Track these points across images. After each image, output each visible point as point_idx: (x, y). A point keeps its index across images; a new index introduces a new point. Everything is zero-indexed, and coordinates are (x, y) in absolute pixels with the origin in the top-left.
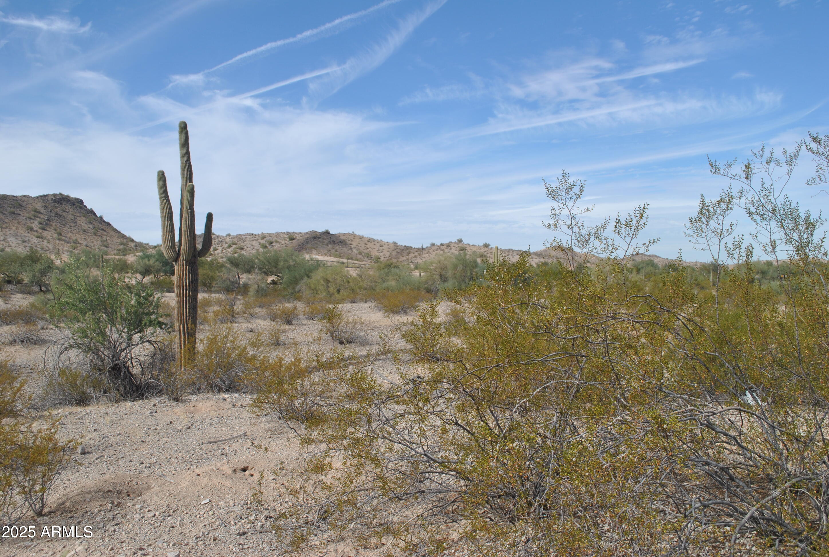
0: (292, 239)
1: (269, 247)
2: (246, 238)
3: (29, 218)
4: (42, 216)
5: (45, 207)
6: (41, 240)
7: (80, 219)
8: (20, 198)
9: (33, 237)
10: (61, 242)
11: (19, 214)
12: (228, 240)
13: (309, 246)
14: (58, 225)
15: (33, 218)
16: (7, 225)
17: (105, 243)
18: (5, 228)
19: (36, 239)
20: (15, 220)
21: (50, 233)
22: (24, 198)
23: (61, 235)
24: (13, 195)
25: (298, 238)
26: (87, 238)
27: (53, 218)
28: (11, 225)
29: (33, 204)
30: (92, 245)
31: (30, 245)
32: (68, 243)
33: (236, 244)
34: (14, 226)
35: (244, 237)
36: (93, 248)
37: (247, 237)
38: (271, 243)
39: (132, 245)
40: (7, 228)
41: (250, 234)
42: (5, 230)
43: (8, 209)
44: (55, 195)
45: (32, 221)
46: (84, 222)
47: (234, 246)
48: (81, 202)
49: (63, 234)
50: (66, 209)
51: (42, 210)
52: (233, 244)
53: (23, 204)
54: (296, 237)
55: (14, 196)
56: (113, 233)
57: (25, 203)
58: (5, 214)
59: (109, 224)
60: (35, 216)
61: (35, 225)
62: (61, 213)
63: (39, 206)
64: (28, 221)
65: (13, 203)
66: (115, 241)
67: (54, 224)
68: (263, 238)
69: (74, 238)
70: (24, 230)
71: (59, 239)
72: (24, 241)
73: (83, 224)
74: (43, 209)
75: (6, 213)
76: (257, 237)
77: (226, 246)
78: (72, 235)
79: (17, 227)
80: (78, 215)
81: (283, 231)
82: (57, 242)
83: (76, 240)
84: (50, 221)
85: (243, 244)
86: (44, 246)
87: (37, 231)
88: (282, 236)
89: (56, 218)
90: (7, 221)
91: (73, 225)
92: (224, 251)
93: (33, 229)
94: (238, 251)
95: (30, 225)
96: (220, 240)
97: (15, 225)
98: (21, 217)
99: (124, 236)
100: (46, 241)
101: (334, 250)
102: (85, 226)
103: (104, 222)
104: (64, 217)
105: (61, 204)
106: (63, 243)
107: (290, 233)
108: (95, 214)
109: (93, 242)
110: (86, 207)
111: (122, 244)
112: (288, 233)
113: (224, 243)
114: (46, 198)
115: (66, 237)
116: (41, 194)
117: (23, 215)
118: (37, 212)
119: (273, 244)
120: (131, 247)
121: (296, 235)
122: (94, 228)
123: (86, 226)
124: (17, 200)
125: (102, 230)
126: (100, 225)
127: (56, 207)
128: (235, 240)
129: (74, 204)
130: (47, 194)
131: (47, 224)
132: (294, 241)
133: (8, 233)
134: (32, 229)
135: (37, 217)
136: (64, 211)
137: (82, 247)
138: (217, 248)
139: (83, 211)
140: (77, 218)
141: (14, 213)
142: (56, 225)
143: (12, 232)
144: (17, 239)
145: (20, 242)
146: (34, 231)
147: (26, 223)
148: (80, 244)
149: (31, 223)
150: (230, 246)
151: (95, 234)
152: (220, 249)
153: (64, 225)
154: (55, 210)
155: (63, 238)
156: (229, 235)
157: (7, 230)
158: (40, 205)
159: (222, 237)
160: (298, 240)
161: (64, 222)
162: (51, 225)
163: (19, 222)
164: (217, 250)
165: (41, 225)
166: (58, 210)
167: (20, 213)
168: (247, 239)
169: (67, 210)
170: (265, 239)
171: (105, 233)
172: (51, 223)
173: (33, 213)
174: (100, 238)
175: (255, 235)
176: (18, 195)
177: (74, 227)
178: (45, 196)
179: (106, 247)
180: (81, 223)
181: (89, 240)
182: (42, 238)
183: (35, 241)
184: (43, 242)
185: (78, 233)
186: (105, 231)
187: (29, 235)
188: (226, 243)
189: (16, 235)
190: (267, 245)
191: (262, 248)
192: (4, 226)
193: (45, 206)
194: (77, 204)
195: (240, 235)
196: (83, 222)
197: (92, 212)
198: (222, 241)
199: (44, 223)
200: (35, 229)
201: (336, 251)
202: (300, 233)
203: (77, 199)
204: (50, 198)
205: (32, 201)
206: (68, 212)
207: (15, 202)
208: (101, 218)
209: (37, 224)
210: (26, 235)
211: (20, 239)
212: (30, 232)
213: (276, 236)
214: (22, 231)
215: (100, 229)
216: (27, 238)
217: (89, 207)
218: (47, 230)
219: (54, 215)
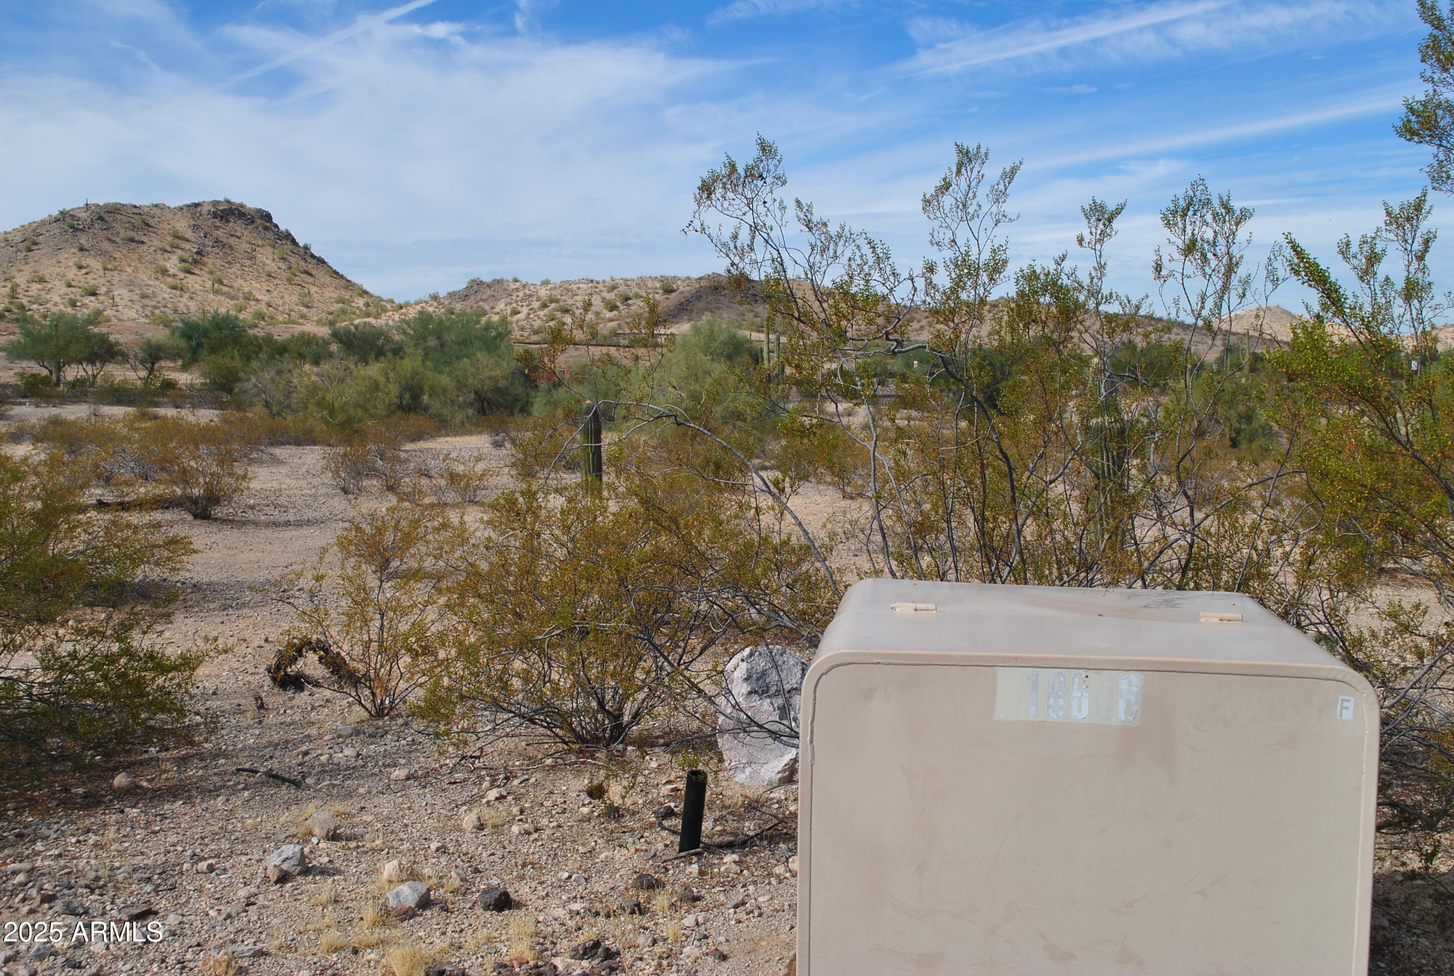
0: (668, 291)
1: (621, 307)
2: (579, 288)
3: (160, 249)
4: (187, 246)
5: (195, 228)
6: (178, 292)
7: (262, 251)
8: (146, 210)
9: (164, 287)
10: (219, 297)
11: (143, 242)
12: (543, 292)
13: (701, 305)
14: (219, 262)
15: (169, 249)
16: (116, 264)
17: (307, 299)
18: (111, 270)
19: (169, 290)
20: (134, 253)
21: (199, 279)
22: (155, 210)
23: (221, 282)
24: (134, 203)
25: (681, 288)
26: (272, 288)
27: (209, 249)
28: (124, 263)
29: (171, 222)
30: (281, 302)
31: (154, 303)
32: (232, 298)
33: (557, 301)
34: (130, 266)
35: (574, 287)
36: (281, 308)
37: (581, 286)
38: (627, 299)
39: (361, 302)
40: (116, 269)
41: (587, 280)
42: (112, 273)
43: (122, 231)
44: (215, 203)
45: (166, 255)
46: (271, 257)
47: (553, 305)
48: (268, 217)
49: (225, 281)
50: (236, 231)
51: (189, 234)
52: (552, 301)
53: (152, 222)
54: (678, 287)
55: (135, 207)
56: (327, 279)
57: (157, 219)
58: (114, 242)
59: (321, 261)
60: (172, 246)
61: (172, 264)
62: (225, 240)
63: (182, 225)
64: (159, 256)
65: (133, 221)
66: (327, 295)
67: (209, 260)
68: (613, 288)
69: (247, 290)
70: (149, 272)
71: (216, 292)
72: (144, 296)
73: (268, 262)
74: (190, 231)
75: (116, 239)
76: (600, 286)
77: (536, 305)
78: (244, 284)
79: (136, 268)
80: (260, 242)
81: (653, 275)
82: (211, 296)
83: (250, 293)
84: (203, 256)
85: (570, 302)
86: (181, 305)
87: (174, 276)
88: (649, 284)
89: (216, 250)
90: (117, 255)
91: (248, 262)
92: (531, 316)
93: (167, 271)
94: (559, 315)
95: (162, 263)
96: (528, 292)
97: (133, 264)
98: (145, 248)
99: (349, 285)
100: (187, 295)
101: (751, 315)
102: (272, 266)
103: (313, 256)
104: (231, 248)
105: (228, 221)
106: (223, 298)
107: (667, 278)
108: (294, 242)
109: (282, 297)
110: (276, 226)
111: (341, 301)
112: (663, 279)
113: (535, 298)
114: (199, 209)
115: (231, 287)
116: (189, 203)
117: (150, 243)
118: (178, 237)
119: (630, 302)
120: (358, 308)
121: (679, 283)
122: (290, 268)
123: (273, 264)
124: (140, 214)
125: (306, 272)
126: (302, 263)
127: (217, 228)
128: (556, 293)
129: (253, 222)
130: (201, 201)
131: (196, 262)
132: (674, 295)
133: (116, 279)
134: (164, 272)
135: (178, 247)
136: (232, 236)
137: (259, 306)
138: (519, 308)
139: (269, 235)
140: (257, 249)
141: (132, 240)
142: (214, 264)
143: (124, 277)
144: (131, 291)
145: (136, 298)
146: (169, 276)
147: (155, 259)
148: (257, 300)
149: (165, 260)
150: (545, 306)
151: (289, 281)
152: (525, 311)
153: (229, 263)
154: (216, 233)
155: (225, 289)
156: (546, 283)
157: (115, 273)
158: (186, 224)
159: (532, 288)
160: (682, 293)
161: (229, 258)
162: (205, 264)
163: (140, 258)
164: (519, 313)
165: (183, 264)
166: (220, 233)
167: (144, 239)
168: (580, 292)
169: (238, 234)
170: (615, 291)
171: (311, 280)
172: (205, 259)
173: (170, 239)
174: (298, 288)
175: (598, 283)
176: (142, 204)
177: (250, 266)
178: (197, 205)
179: (308, 307)
180: (264, 259)
181: (276, 292)
182: (182, 289)
183: (166, 296)
184: (181, 296)
185: (257, 278)
186: (310, 275)
187: (157, 283)
188: (538, 299)
189: (131, 284)
190: (618, 304)
191: (606, 308)
192: (109, 266)
193: (195, 226)
194: (259, 221)
195: (568, 281)
196: (268, 258)
197: (288, 237)
198: (530, 296)
199: (190, 260)
200: (172, 271)
201: (756, 316)
202: (688, 278)
203: (260, 211)
204: (205, 209)
205: (170, 216)
206: (239, 238)
207: (136, 217)
208: (306, 248)
209: (177, 262)
210: (151, 283)
211: (138, 292)
212: (160, 277)
213: (638, 284)
214: (145, 276)
215: (301, 272)
216: (152, 289)
217: (282, 228)
218: (194, 274)
219: (211, 244)
